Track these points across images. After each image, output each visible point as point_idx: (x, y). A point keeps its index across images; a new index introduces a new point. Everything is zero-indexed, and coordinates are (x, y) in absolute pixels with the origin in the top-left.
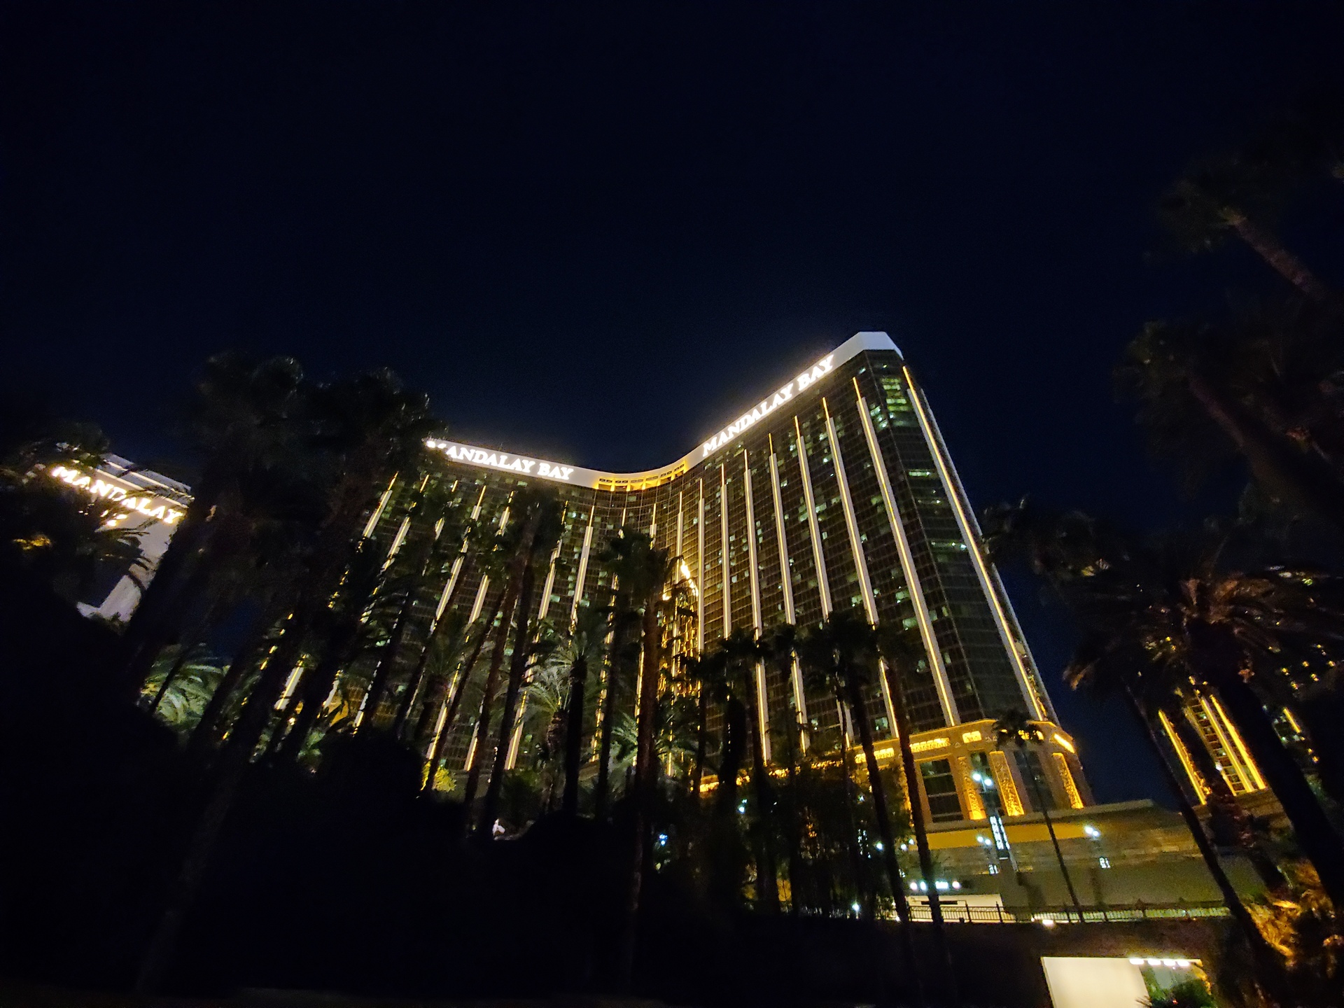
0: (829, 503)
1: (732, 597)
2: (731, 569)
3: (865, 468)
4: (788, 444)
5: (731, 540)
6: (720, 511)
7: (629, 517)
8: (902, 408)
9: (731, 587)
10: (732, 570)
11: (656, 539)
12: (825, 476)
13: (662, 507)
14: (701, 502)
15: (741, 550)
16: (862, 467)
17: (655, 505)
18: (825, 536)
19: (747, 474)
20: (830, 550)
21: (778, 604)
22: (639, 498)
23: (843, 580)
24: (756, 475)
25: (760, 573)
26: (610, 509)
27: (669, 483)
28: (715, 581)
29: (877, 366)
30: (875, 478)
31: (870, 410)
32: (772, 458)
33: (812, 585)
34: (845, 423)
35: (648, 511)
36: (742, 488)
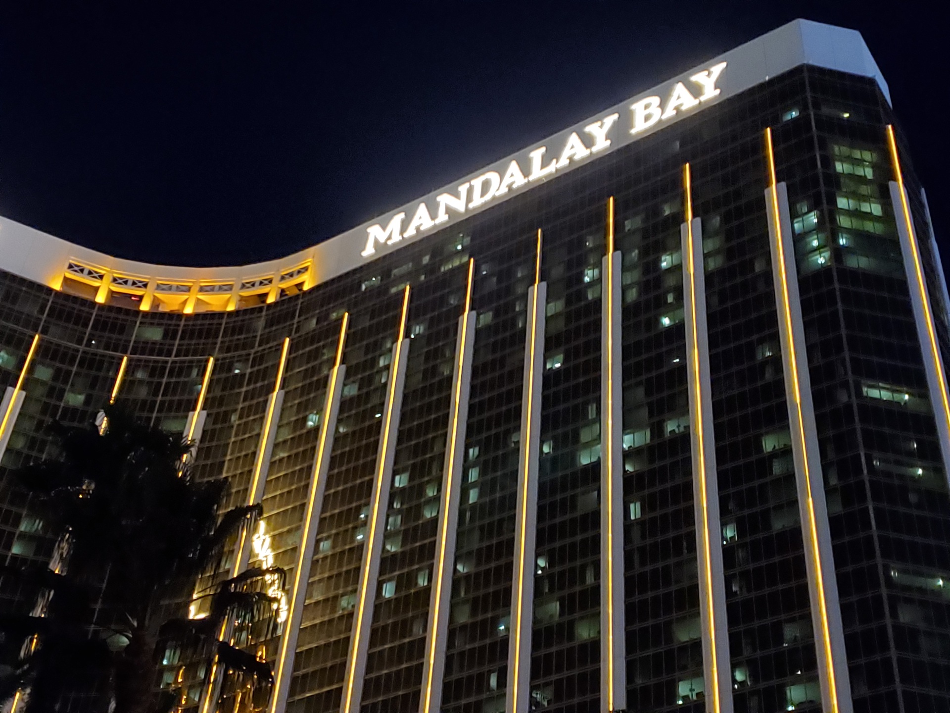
0: (657, 430)
1: (376, 635)
2: (383, 561)
3: (759, 357)
4: (578, 264)
5: (397, 485)
6: (382, 404)
7: (132, 382)
8: (869, 226)
9: (377, 608)
10: (387, 563)
11: (199, 450)
12: (659, 361)
13: (230, 369)
14: (336, 373)
15: (419, 515)
16: (752, 355)
17: (212, 360)
18: (635, 511)
19: (466, 322)
20: (642, 550)
21: (490, 672)
22: (170, 334)
23: (665, 632)
24: (488, 327)
25: (457, 582)
26: (82, 348)
27: (260, 309)
28: (337, 587)
29: (825, 110)
30: (779, 387)
31: (794, 215)
32: (537, 292)
33: (584, 633)
34: (729, 237)
35: (189, 375)
36: (448, 354)
